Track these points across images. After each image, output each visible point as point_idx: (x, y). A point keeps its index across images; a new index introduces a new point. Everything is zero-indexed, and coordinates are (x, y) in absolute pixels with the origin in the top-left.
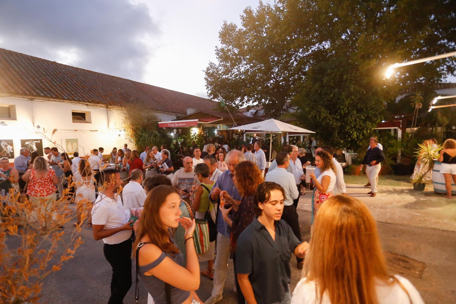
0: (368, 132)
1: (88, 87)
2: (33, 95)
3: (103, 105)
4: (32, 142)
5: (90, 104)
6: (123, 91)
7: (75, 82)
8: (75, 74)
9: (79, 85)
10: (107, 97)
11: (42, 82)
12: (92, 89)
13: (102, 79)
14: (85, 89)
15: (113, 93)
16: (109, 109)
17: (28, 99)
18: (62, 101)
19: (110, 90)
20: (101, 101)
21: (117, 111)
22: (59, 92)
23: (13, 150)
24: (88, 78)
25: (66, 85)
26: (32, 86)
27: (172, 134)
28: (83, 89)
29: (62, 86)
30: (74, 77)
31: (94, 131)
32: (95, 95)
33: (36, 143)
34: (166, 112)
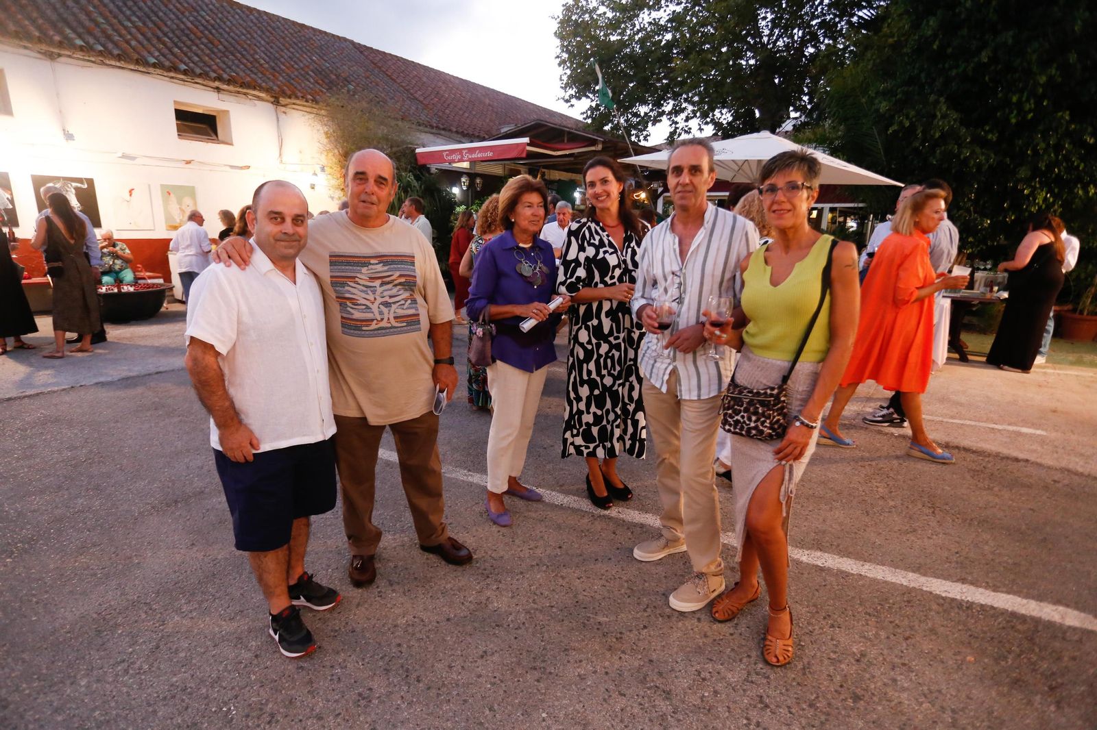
0: (1088, 192)
1: (226, 43)
2: (51, 42)
3: (263, 95)
4: (65, 184)
5: (225, 87)
6: (328, 65)
7: (189, 25)
8: (193, 7)
9: (199, 34)
10: (277, 74)
11: (88, 14)
12: (236, 49)
13: (269, 28)
14: (216, 47)
15: (296, 66)
16: (283, 109)
17: (39, 52)
18: (141, 69)
19: (289, 57)
20: (259, 81)
21: (303, 115)
22: (133, 43)
23: (12, 201)
24: (229, 20)
25: (159, 28)
26: (54, 17)
27: (456, 190)
28: (210, 45)
29: (146, 30)
30: (187, 14)
31: (241, 168)
32: (243, 64)
33: (76, 189)
34: (443, 132)
